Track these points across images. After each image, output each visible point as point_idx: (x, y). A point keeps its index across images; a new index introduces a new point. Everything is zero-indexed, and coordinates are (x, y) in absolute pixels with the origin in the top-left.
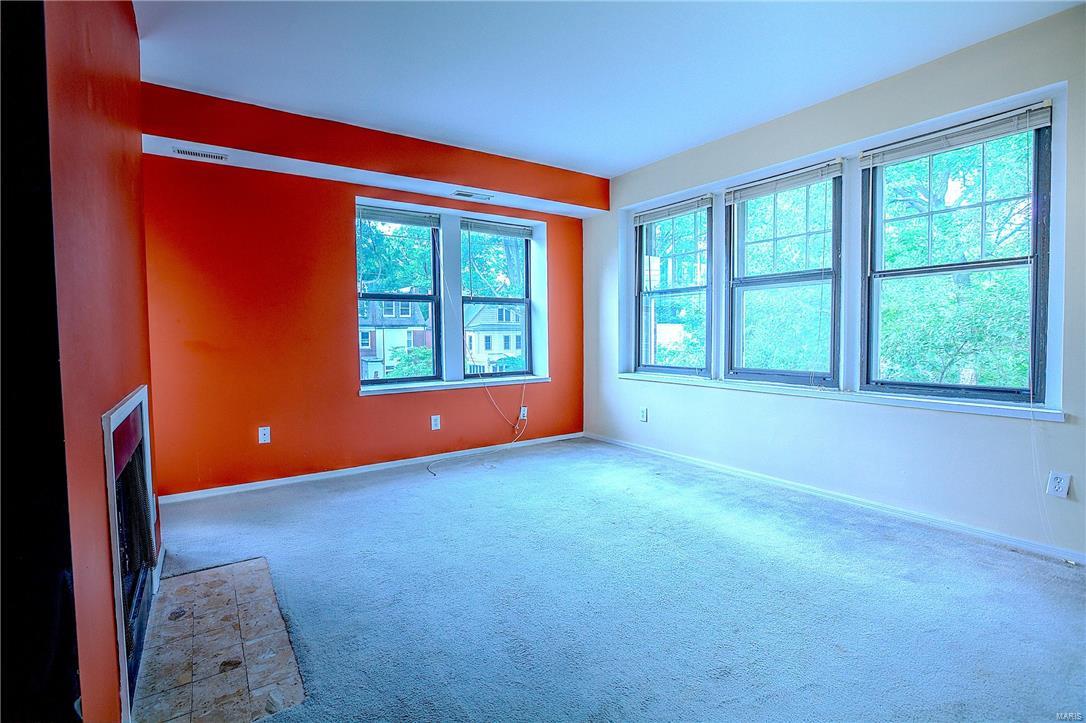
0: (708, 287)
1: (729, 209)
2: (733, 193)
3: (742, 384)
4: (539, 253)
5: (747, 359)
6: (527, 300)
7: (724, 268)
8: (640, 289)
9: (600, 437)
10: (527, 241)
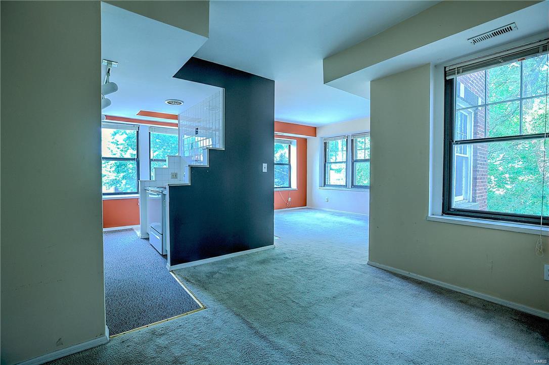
0: (346, 162)
1: (352, 140)
2: (353, 135)
3: (356, 189)
4: (294, 149)
5: (356, 183)
6: (289, 165)
7: (351, 157)
8: (326, 161)
9: (313, 208)
10: (289, 145)
